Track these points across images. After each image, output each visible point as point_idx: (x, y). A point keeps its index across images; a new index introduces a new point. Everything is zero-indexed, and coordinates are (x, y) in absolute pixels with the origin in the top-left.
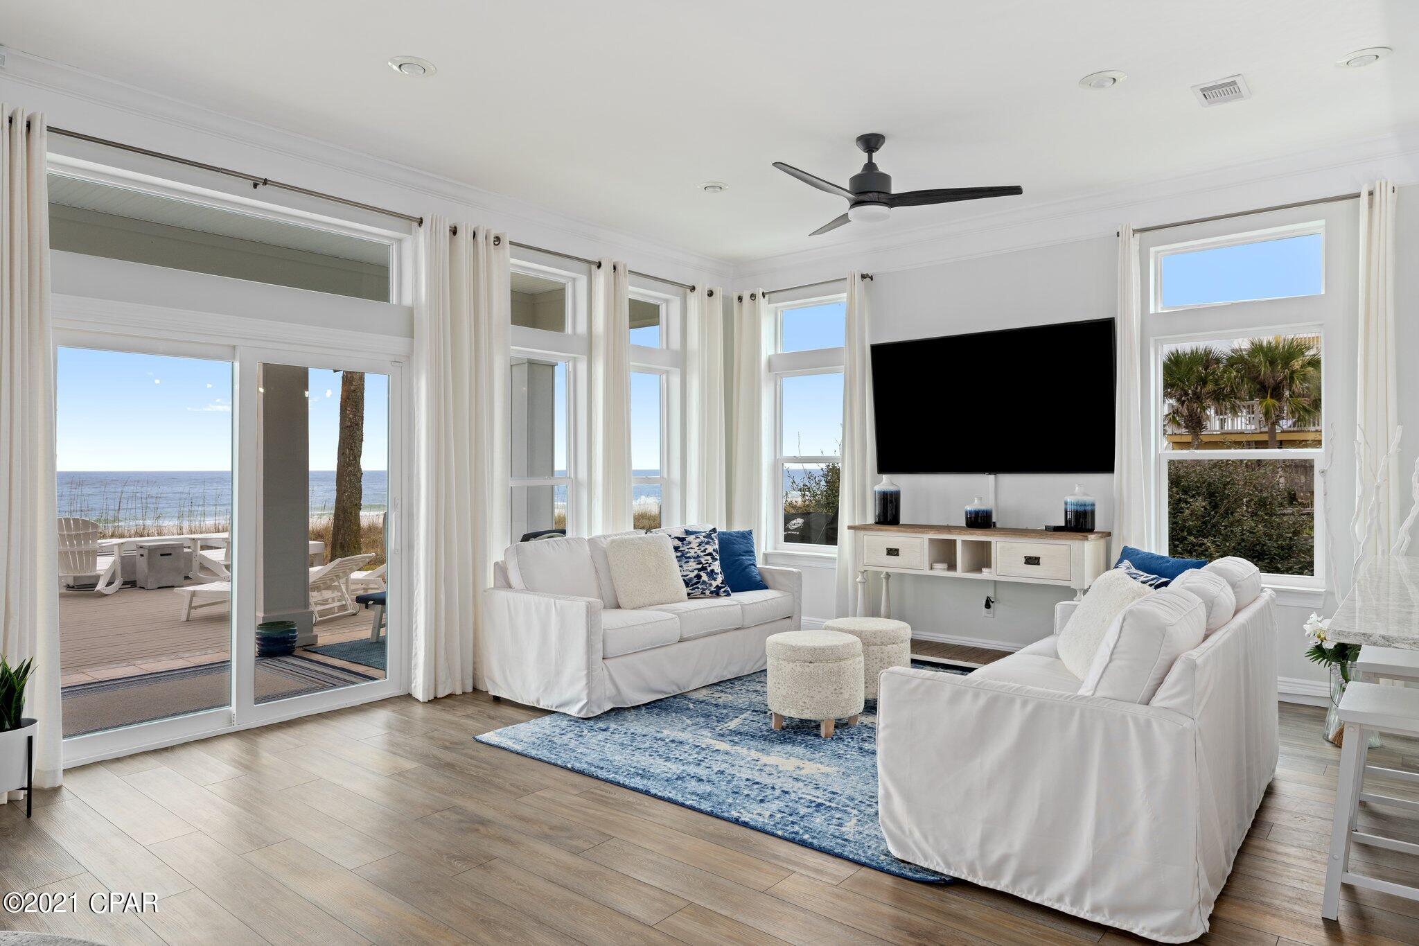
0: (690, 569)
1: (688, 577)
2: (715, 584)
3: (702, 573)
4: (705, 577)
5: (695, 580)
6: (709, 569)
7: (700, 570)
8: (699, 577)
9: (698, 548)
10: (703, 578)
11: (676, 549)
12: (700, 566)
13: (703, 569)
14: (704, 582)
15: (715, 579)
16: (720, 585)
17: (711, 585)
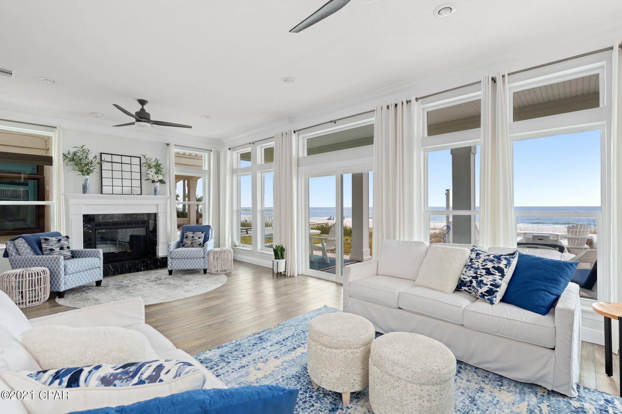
0: (469, 275)
1: (466, 280)
2: (480, 291)
3: (473, 280)
4: (474, 284)
5: (469, 284)
6: (480, 279)
7: (473, 277)
8: (471, 282)
9: (481, 262)
10: (473, 284)
11: (471, 260)
12: (475, 275)
13: (476, 278)
14: (474, 287)
15: (481, 287)
16: (484, 293)
17: (478, 291)
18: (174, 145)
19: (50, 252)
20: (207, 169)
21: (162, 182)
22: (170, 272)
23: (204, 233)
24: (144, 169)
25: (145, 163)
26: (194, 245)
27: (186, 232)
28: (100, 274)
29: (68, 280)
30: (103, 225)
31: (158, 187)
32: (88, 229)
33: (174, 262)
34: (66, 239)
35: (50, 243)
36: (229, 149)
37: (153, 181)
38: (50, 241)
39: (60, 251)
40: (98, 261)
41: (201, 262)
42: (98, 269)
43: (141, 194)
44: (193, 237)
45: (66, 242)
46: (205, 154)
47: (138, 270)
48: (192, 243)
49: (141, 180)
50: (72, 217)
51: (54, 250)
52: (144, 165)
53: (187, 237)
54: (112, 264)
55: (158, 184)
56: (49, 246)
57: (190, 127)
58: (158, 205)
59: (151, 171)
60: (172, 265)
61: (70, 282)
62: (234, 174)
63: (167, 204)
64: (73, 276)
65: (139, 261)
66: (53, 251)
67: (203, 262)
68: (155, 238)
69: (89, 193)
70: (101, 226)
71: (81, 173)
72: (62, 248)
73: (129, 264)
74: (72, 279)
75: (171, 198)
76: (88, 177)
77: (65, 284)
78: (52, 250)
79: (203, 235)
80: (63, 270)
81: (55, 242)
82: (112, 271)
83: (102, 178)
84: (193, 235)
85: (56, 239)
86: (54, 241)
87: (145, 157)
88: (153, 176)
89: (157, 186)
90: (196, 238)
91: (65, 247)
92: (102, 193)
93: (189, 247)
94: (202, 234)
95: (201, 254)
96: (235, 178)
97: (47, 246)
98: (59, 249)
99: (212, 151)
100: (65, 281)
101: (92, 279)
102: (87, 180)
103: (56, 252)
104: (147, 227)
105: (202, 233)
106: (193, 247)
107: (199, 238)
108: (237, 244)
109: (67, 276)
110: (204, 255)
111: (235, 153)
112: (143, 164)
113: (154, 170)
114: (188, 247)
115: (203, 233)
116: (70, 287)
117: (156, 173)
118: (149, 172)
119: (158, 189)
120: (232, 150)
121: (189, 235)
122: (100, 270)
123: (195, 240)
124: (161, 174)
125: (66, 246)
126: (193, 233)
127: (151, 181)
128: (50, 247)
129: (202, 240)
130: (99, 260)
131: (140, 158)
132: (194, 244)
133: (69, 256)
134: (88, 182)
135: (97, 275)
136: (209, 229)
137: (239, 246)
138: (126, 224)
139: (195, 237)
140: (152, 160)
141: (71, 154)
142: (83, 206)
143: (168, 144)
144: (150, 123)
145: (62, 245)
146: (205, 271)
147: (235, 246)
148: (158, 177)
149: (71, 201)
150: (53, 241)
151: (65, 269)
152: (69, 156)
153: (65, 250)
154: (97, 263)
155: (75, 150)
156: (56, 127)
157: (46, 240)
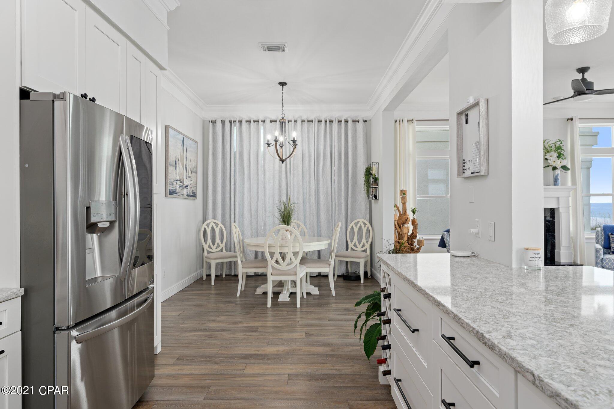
18: (579, 119)
21: (564, 168)
27: (611, 235)
31: (559, 175)
37: (554, 168)
55: (559, 172)
58: (558, 198)
59: (551, 156)
68: (553, 239)
88: (554, 162)
89: (558, 174)
113: (555, 155)
117: (559, 157)
119: (559, 177)
124: (564, 159)
127: (551, 168)
140: (550, 143)
143: (571, 119)
148: (560, 162)
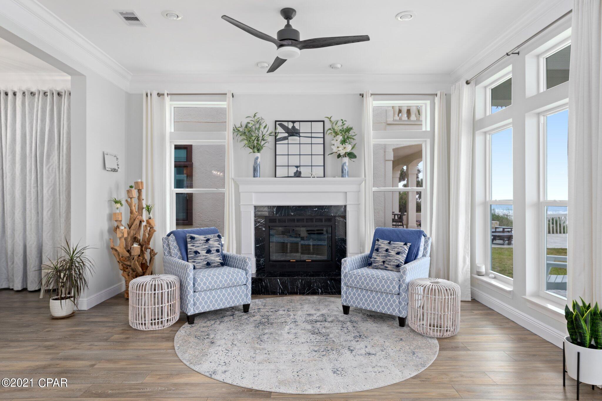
18: (372, 94)
19: (195, 256)
20: (428, 129)
21: (351, 155)
22: (346, 310)
23: (409, 244)
24: (328, 137)
25: (330, 129)
26: (387, 266)
27: (378, 240)
28: (247, 295)
29: (198, 299)
30: (277, 221)
31: (347, 164)
32: (261, 226)
33: (350, 294)
34: (217, 239)
35: (196, 242)
36: (468, 83)
37: (339, 156)
38: (197, 241)
39: (207, 254)
40: (242, 275)
41: (394, 301)
42: (243, 287)
43: (324, 177)
44: (387, 250)
45: (216, 243)
46: (426, 104)
47: (314, 293)
48: (384, 262)
49: (324, 155)
50: (242, 209)
51: (199, 253)
52: (330, 131)
53: (377, 250)
54: (281, 278)
55: (346, 160)
56: (194, 247)
57: (365, 38)
58: (346, 193)
59: (337, 141)
60: (347, 297)
61: (201, 303)
62: (477, 130)
63: (359, 191)
64: (211, 294)
65: (315, 278)
66: (198, 255)
67: (397, 302)
68: (343, 244)
69: (259, 177)
70: (276, 222)
71: (251, 151)
72: (209, 251)
73: (302, 281)
74: (203, 299)
75: (365, 181)
76: (258, 155)
77: (195, 304)
78: (196, 252)
79: (406, 249)
80: (192, 284)
81: (202, 242)
82: (280, 288)
83: (276, 155)
84: (387, 247)
85: (205, 238)
86: (202, 240)
87: (330, 121)
88: (338, 148)
89: (345, 163)
90: (393, 253)
91: (213, 250)
92: (275, 177)
93: (380, 268)
94: (405, 246)
95: (394, 287)
96: (479, 139)
97: (192, 247)
98: (205, 251)
99: (436, 95)
100: (194, 300)
101: (238, 300)
102: (257, 158)
103: (201, 256)
104: (333, 226)
105: (404, 244)
106: (386, 269)
107: (398, 253)
108: (483, 270)
109: (197, 294)
110: (399, 289)
111: (479, 88)
112: (328, 130)
113: (340, 138)
114: (377, 268)
115: (406, 244)
116: (201, 310)
117: (344, 142)
118: (333, 142)
119: (346, 167)
120: (472, 83)
121: (383, 246)
122: (247, 290)
123: (389, 256)
124: (350, 144)
125: (216, 249)
126: (389, 243)
127: (336, 156)
128: (195, 249)
129: (402, 258)
130: (244, 273)
131: (323, 121)
132: (388, 264)
133: (217, 262)
134: (259, 160)
135: (241, 296)
136: (420, 238)
137: (487, 274)
138: (305, 220)
139: (390, 251)
140: (338, 124)
141: (244, 126)
142: (253, 194)
143: (362, 95)
144: (299, 46)
145: (210, 247)
146: (402, 322)
147: (479, 274)
148: (345, 148)
149: (242, 188)
150: (199, 240)
151: (194, 284)
152: (241, 129)
153: (213, 254)
154: (240, 279)
155: (248, 120)
156: (226, 94)
157: (192, 238)
